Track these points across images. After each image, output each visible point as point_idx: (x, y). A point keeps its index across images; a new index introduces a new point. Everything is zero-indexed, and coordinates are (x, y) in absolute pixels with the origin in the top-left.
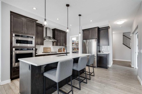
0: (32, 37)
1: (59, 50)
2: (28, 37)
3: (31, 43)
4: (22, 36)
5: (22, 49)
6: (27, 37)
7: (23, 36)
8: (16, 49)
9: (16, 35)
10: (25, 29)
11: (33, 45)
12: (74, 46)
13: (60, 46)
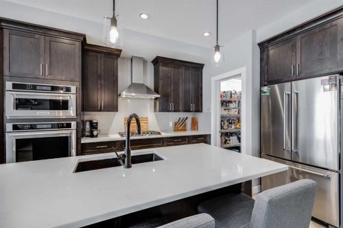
0: (68, 90)
1: (176, 124)
2: (54, 89)
3: (64, 105)
4: (34, 88)
5: (33, 127)
6: (50, 88)
7: (38, 88)
8: (15, 128)
9: (15, 86)
10: (44, 67)
11: (72, 112)
12: (234, 110)
13: (175, 111)
